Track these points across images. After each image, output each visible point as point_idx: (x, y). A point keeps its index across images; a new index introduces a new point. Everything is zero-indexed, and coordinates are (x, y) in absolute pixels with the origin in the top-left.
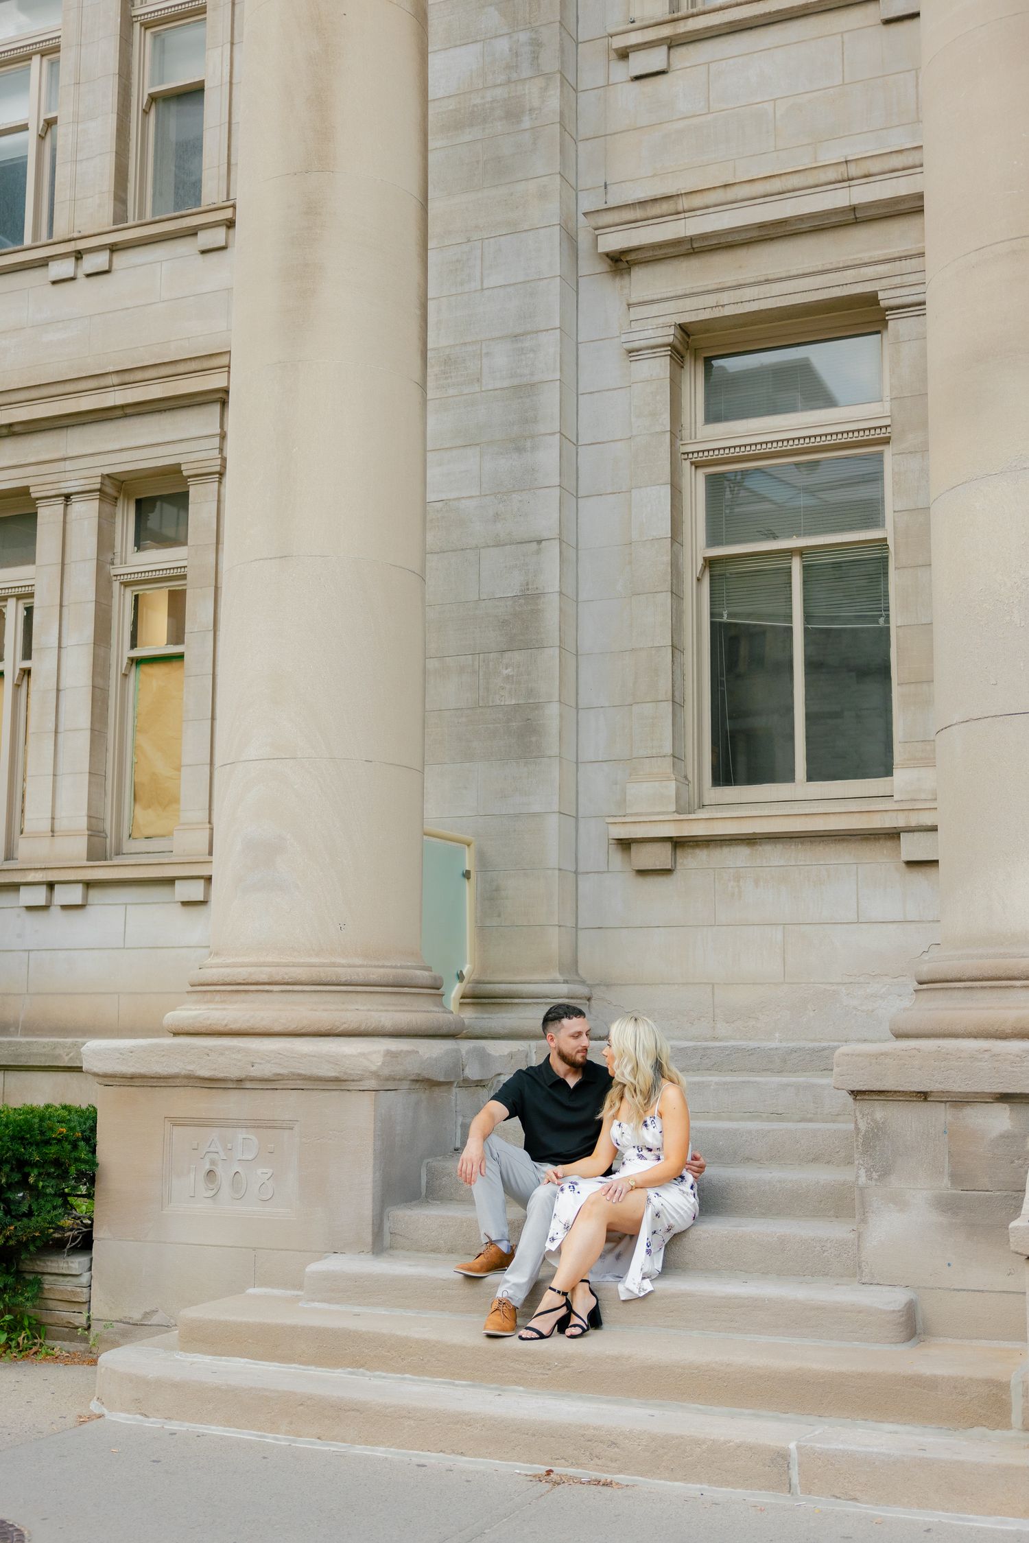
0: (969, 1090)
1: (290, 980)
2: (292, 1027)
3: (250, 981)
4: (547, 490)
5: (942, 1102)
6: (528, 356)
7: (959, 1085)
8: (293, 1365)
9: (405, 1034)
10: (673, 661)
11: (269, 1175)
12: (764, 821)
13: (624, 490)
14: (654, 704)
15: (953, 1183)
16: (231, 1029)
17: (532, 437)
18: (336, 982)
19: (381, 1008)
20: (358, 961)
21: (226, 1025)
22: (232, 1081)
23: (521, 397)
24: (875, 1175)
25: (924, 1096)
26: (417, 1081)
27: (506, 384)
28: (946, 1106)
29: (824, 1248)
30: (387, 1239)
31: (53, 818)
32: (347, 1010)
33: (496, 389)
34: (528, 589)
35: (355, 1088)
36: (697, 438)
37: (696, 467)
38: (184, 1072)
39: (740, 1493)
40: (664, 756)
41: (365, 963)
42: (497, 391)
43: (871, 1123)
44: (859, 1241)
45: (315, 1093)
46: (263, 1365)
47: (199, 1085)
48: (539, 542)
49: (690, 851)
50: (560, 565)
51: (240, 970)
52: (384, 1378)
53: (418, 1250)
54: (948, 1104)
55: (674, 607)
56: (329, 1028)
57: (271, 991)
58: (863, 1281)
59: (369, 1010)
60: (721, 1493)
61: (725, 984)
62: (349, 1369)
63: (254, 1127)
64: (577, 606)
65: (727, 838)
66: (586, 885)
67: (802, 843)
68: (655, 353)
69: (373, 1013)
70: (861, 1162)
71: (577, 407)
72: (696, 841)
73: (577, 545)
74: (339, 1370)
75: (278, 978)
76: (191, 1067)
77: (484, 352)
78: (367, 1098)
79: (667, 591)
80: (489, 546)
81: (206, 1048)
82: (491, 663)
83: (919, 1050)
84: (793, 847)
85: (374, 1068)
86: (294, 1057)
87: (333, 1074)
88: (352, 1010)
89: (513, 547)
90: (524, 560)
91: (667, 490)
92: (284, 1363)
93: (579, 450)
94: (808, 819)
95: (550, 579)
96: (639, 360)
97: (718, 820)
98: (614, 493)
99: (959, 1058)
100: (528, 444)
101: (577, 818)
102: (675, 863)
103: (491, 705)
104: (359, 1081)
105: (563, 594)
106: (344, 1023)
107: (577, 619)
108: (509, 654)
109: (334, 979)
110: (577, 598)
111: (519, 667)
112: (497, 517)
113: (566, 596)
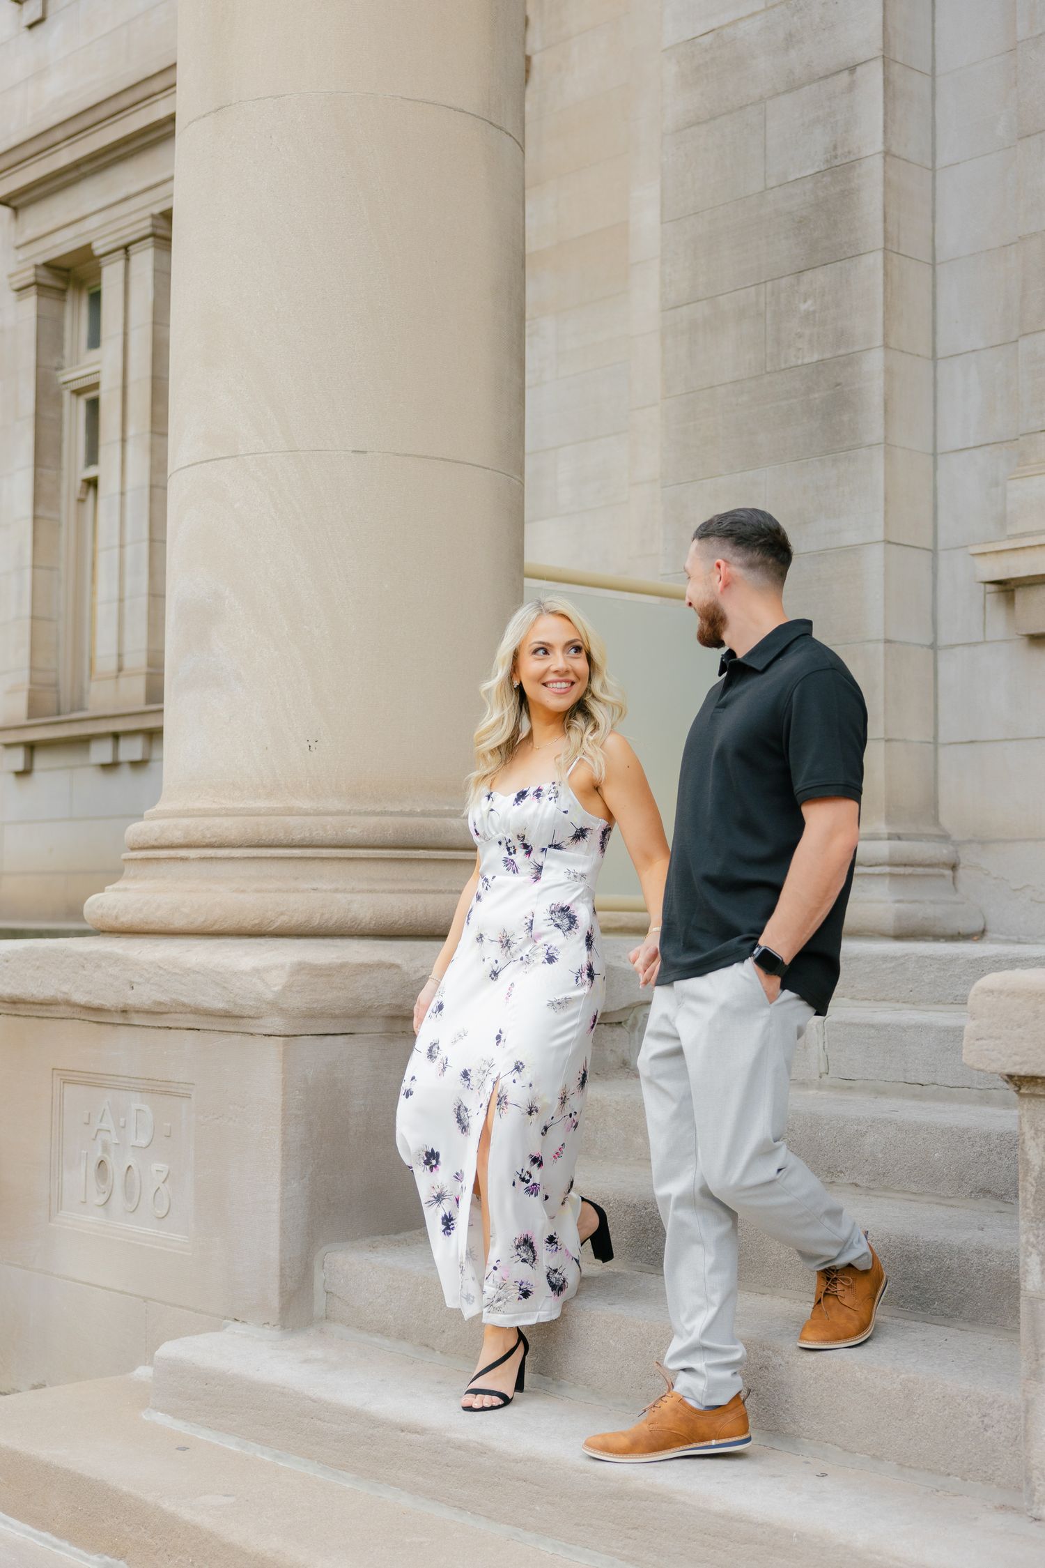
1: (213, 840)
2: (198, 921)
3: (163, 842)
8: (46, 1535)
11: (164, 1175)
18: (285, 842)
20: (335, 804)
21: (116, 918)
22: (115, 1011)
29: (986, 1420)
30: (319, 1301)
32: (296, 891)
34: (836, 157)
35: (255, 1031)
38: (60, 996)
41: (348, 808)
44: (1026, 1416)
45: (211, 1036)
48: (852, 69)
50: (884, 102)
53: (359, 1328)
56: (256, 922)
59: (336, 891)
63: (148, 1092)
64: (934, 177)
66: (951, 668)
69: (339, 896)
73: (933, 68)
75: (196, 837)
76: (64, 988)
78: (274, 1048)
80: (778, 94)
81: (81, 955)
82: (783, 295)
86: (176, 974)
87: (220, 1005)
88: (303, 891)
89: (814, 86)
90: (830, 106)
101: (934, 552)
103: (783, 366)
104: (258, 1018)
105: (894, 156)
106: (282, 914)
107: (934, 199)
108: (808, 275)
109: (281, 835)
110: (934, 162)
111: (823, 295)
112: (791, 40)
113: (904, 160)
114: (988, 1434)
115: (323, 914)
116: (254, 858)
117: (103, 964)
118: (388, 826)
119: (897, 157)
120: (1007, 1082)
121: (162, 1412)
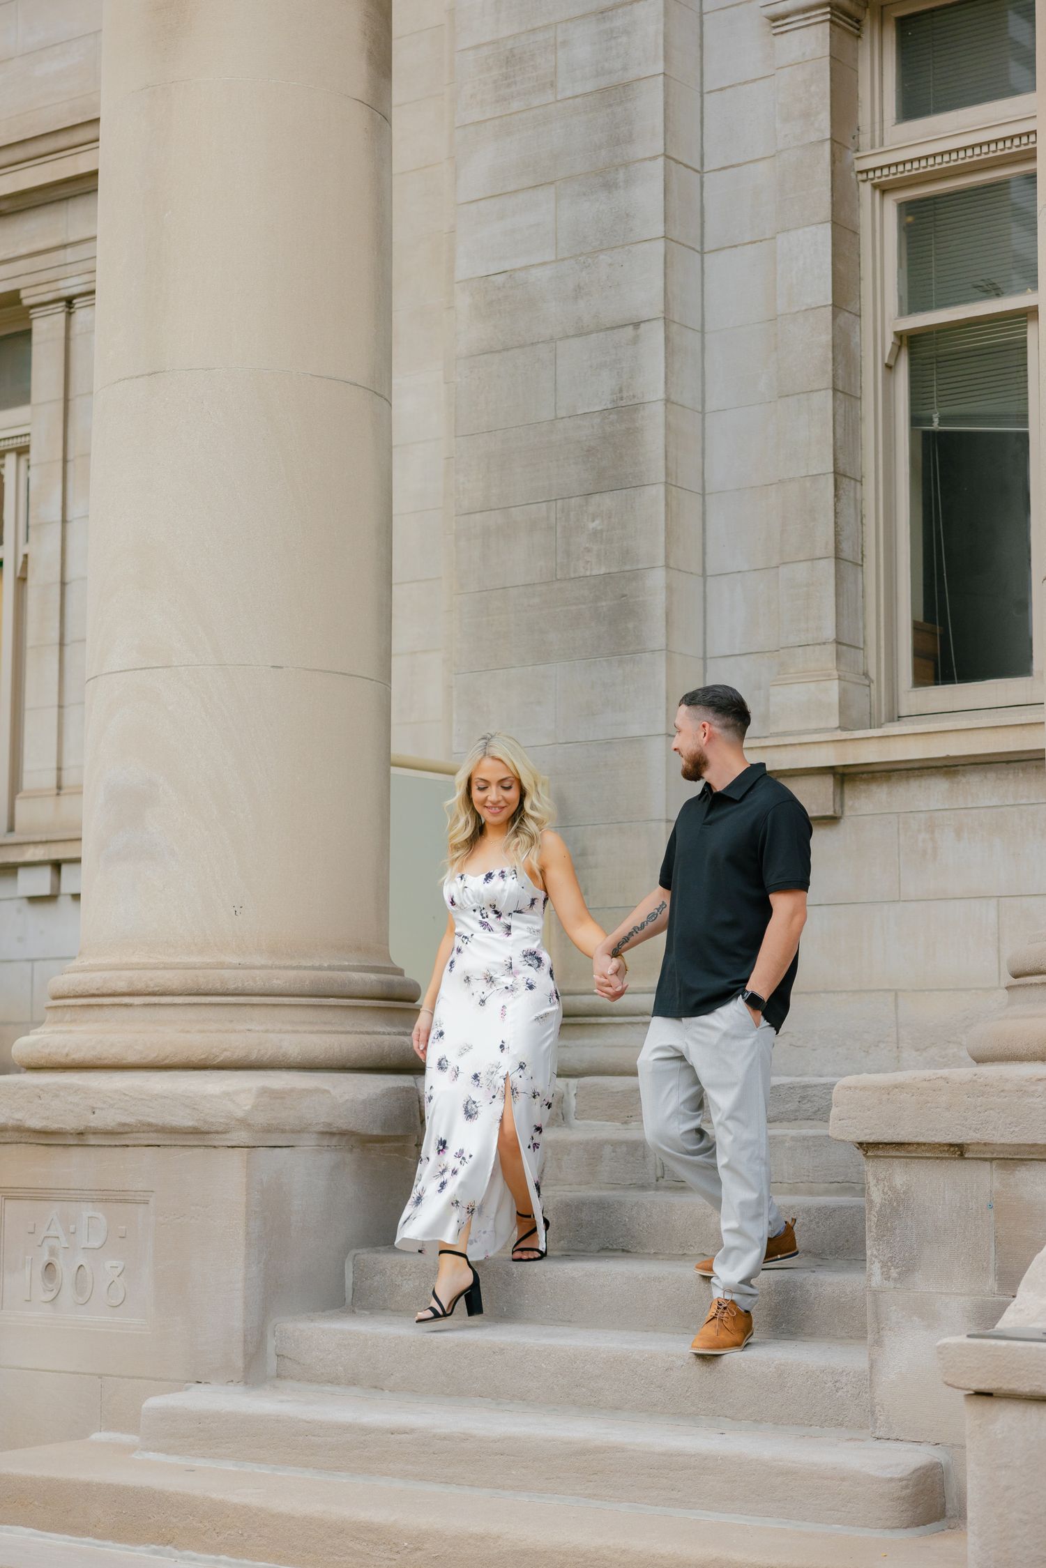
0: (1016, 1141)
1: (157, 989)
2: (151, 1056)
3: (105, 991)
4: (647, 245)
5: (985, 1160)
6: (620, 40)
7: (1003, 1134)
8: (87, 1540)
9: (324, 1066)
10: (836, 496)
11: (120, 1270)
12: (963, 737)
13: (767, 237)
14: (809, 563)
15: (1003, 1285)
16: (73, 1059)
17: (626, 165)
18: (221, 991)
19: (289, 1028)
20: (258, 960)
21: (67, 1055)
22: (71, 1134)
23: (610, 105)
24: (894, 1273)
25: (959, 1151)
26: (332, 1134)
27: (590, 86)
28: (991, 1167)
29: (837, 1384)
30: (272, 1363)
31: (59, 769)
32: (234, 1031)
33: (577, 96)
34: (622, 399)
35: (221, 1144)
36: (885, 144)
37: (883, 192)
38: (11, 1123)
40: (824, 643)
41: (270, 963)
42: (577, 99)
43: (889, 1193)
44: (871, 1372)
45: (173, 1150)
46: (51, 1538)
47: (33, 1141)
48: (636, 325)
49: (863, 787)
50: (666, 357)
51: (94, 975)
52: (194, 1559)
53: (310, 1381)
54: (995, 1163)
55: (841, 411)
56: (203, 1057)
57: (131, 1005)
58: (878, 1434)
59: (267, 1031)
61: (914, 991)
62: (154, 1547)
63: (101, 1201)
64: (703, 419)
65: (916, 765)
67: (1024, 769)
68: (808, 18)
69: (270, 1036)
70: (875, 1252)
71: (702, 113)
72: (873, 772)
73: (703, 325)
74: (142, 1548)
75: (140, 986)
76: (18, 1116)
77: (560, 39)
78: (238, 1156)
79: (827, 389)
80: (568, 337)
81: (37, 1087)
82: (572, 513)
83: (946, 1080)
84: (1011, 777)
85: (243, 1114)
86: (142, 1099)
87: (190, 1123)
88: (239, 1032)
89: (602, 335)
90: (616, 354)
91: (824, 235)
92: (76, 1536)
93: (705, 179)
94: (1025, 732)
95: (652, 382)
96: (786, 31)
97: (897, 738)
98: (755, 242)
99: (1002, 1091)
100: (621, 176)
102: (842, 806)
103: (572, 576)
104: (225, 1133)
105: (673, 403)
106: (225, 1050)
107: (703, 438)
108: (596, 498)
109: (218, 986)
110: (703, 407)
111: (610, 517)
112: (579, 291)
113: (680, 405)
114: (839, 1394)
115: (259, 1050)
116: (194, 1004)
117: (62, 1094)
118: (305, 978)
119: (674, 403)
120: (858, 1148)
121: (154, 1451)
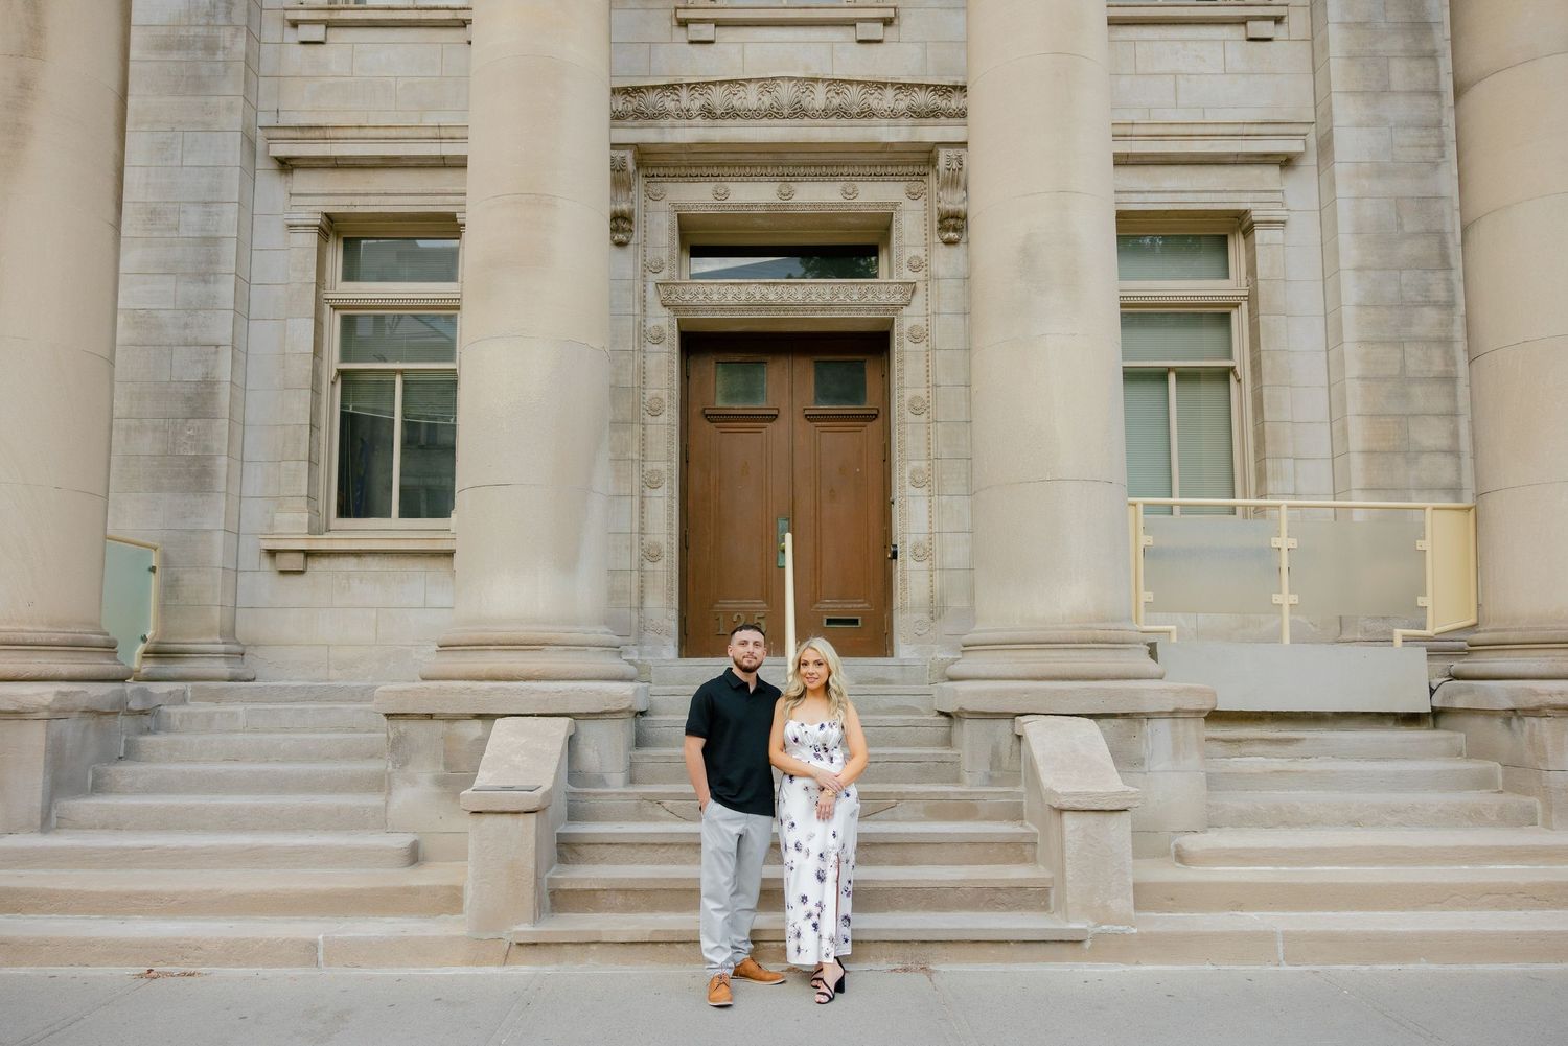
0: (457, 711)
4: (224, 311)
5: (442, 719)
6: (214, 217)
7: (452, 709)
9: (80, 679)
10: (310, 434)
13: (282, 318)
14: (297, 461)
15: (446, 768)
17: (214, 274)
18: (22, 643)
20: (42, 628)
23: (207, 246)
24: (398, 766)
25: (430, 716)
26: (86, 712)
27: (197, 235)
28: (444, 722)
29: (364, 811)
30: (54, 821)
32: (32, 663)
33: (190, 237)
34: (207, 378)
35: (31, 718)
36: (336, 289)
37: (335, 309)
39: (285, 970)
40: (302, 496)
41: (49, 629)
42: (190, 239)
43: (397, 733)
44: (386, 805)
48: (217, 346)
49: (316, 559)
50: (232, 363)
52: (36, 918)
53: (76, 828)
54: (446, 720)
55: (314, 399)
56: (14, 675)
58: (387, 830)
59: (49, 663)
60: (269, 972)
61: (337, 645)
62: (7, 914)
64: (245, 392)
65: (343, 551)
66: (243, 579)
67: (391, 556)
68: (307, 229)
69: (52, 664)
70: (390, 757)
71: (250, 258)
72: (323, 553)
73: (247, 351)
77: (182, 209)
78: (41, 724)
79: (309, 389)
80: (179, 345)
82: (178, 426)
83: (427, 688)
84: (385, 558)
85: (46, 703)
87: (11, 708)
89: (198, 347)
90: (205, 357)
91: (311, 323)
93: (250, 287)
95: (224, 372)
96: (297, 232)
98: (275, 319)
100: (212, 278)
101: (238, 534)
102: (306, 566)
103: (176, 454)
104: (33, 712)
106: (27, 671)
107: (245, 400)
108: (191, 421)
109: (21, 640)
110: (245, 387)
111: (198, 430)
112: (186, 326)
113: (236, 384)
114: (367, 815)
115: (46, 672)
116: (7, 649)
118: (70, 637)
119: (234, 383)
120: (384, 715)
